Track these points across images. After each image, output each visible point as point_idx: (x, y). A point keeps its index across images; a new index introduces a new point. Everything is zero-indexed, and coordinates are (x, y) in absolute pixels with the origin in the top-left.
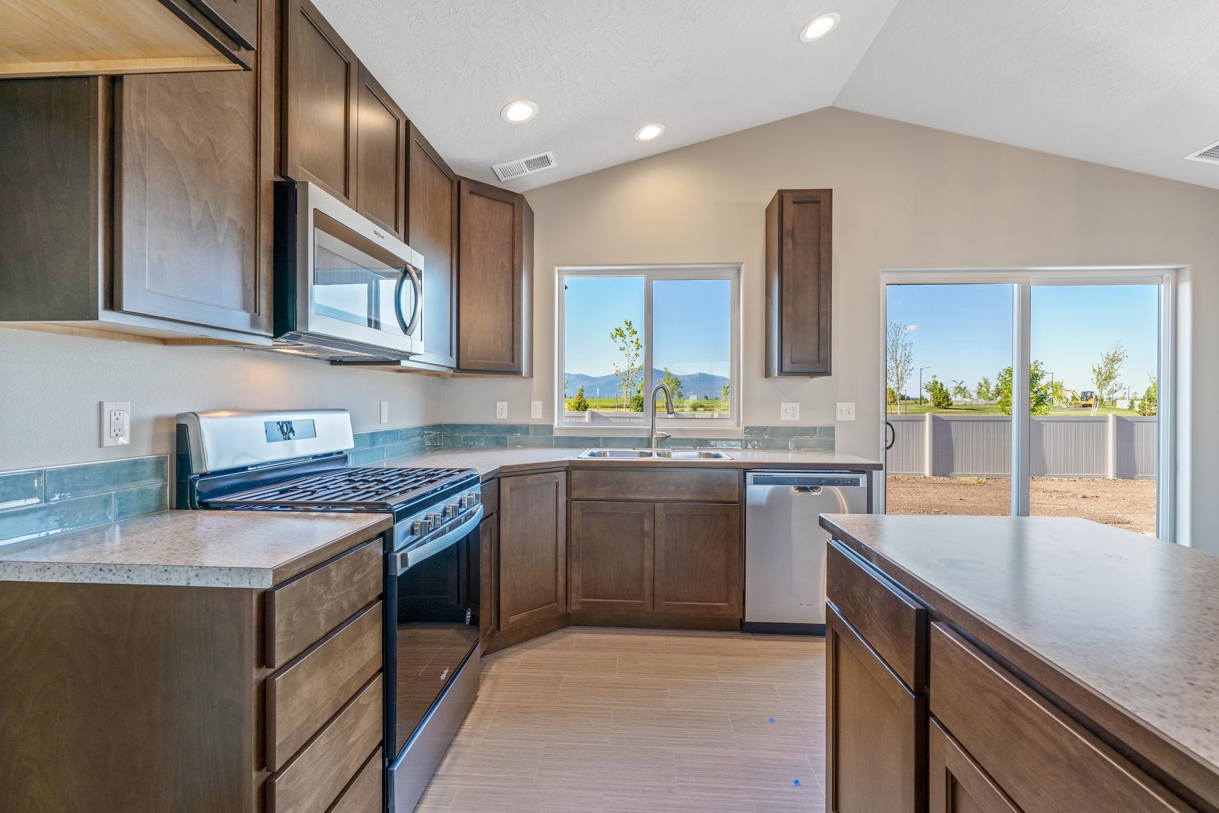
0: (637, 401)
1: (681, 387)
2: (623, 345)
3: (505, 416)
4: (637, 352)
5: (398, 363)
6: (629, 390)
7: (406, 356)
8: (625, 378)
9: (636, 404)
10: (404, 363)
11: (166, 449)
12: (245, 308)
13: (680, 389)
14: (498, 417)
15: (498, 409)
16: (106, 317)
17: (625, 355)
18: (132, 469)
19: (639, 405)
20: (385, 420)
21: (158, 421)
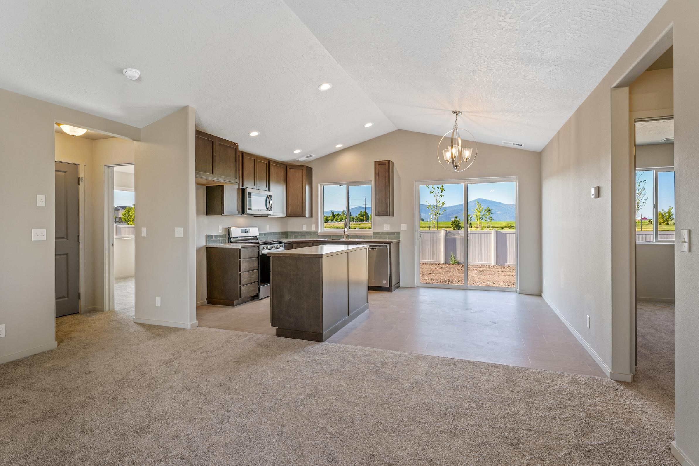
0: (455, 223)
1: (492, 214)
2: (433, 190)
3: (305, 229)
4: (442, 194)
5: (267, 216)
6: (437, 217)
7: (269, 215)
8: (434, 210)
9: (454, 225)
10: (269, 216)
11: (227, 233)
12: (238, 211)
13: (491, 215)
14: (303, 229)
15: (303, 227)
16: (223, 214)
17: (434, 196)
18: (221, 236)
19: (456, 226)
20: (268, 229)
21: (225, 228)
